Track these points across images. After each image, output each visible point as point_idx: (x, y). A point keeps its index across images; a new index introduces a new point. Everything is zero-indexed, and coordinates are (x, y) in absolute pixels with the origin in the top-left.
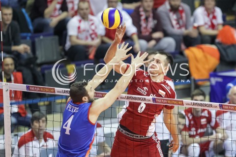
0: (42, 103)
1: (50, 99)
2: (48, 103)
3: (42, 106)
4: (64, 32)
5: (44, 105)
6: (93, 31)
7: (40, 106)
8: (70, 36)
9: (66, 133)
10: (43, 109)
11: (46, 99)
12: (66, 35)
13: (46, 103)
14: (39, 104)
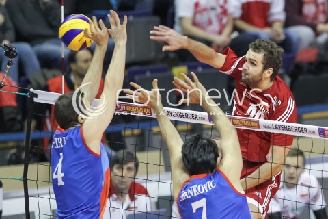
0: (128, 132)
1: (142, 125)
2: (139, 131)
3: (128, 136)
4: (170, 11)
5: (133, 135)
6: (222, 7)
7: (125, 136)
8: (181, 19)
9: (59, 184)
10: (130, 143)
11: (135, 125)
12: (173, 14)
13: (135, 132)
14: (123, 133)
